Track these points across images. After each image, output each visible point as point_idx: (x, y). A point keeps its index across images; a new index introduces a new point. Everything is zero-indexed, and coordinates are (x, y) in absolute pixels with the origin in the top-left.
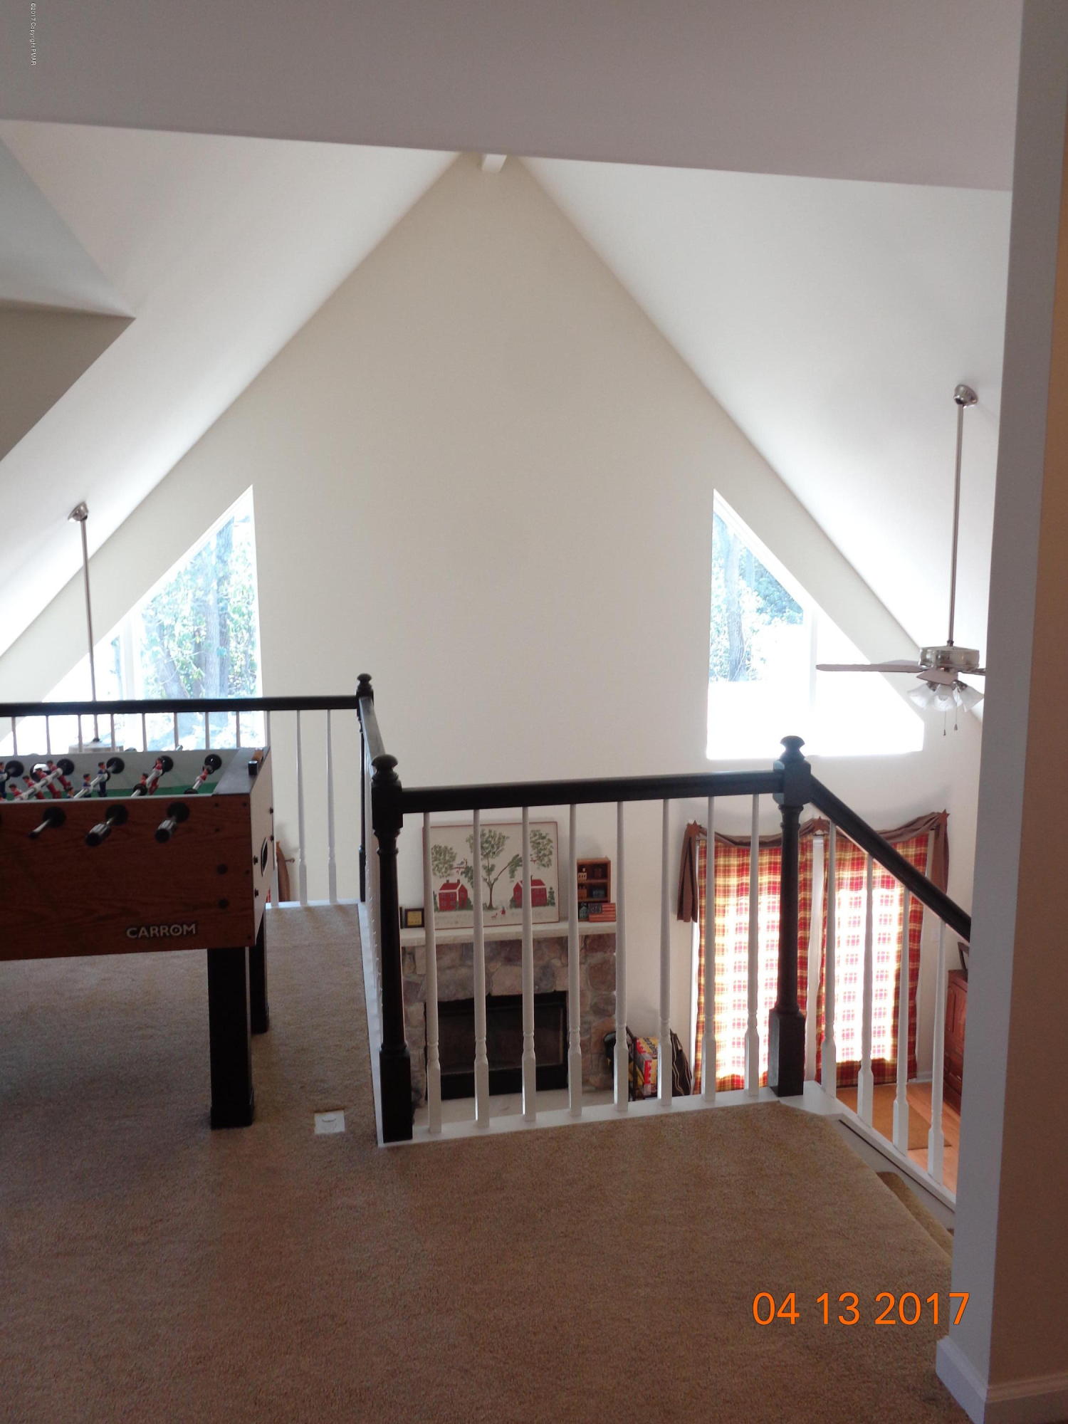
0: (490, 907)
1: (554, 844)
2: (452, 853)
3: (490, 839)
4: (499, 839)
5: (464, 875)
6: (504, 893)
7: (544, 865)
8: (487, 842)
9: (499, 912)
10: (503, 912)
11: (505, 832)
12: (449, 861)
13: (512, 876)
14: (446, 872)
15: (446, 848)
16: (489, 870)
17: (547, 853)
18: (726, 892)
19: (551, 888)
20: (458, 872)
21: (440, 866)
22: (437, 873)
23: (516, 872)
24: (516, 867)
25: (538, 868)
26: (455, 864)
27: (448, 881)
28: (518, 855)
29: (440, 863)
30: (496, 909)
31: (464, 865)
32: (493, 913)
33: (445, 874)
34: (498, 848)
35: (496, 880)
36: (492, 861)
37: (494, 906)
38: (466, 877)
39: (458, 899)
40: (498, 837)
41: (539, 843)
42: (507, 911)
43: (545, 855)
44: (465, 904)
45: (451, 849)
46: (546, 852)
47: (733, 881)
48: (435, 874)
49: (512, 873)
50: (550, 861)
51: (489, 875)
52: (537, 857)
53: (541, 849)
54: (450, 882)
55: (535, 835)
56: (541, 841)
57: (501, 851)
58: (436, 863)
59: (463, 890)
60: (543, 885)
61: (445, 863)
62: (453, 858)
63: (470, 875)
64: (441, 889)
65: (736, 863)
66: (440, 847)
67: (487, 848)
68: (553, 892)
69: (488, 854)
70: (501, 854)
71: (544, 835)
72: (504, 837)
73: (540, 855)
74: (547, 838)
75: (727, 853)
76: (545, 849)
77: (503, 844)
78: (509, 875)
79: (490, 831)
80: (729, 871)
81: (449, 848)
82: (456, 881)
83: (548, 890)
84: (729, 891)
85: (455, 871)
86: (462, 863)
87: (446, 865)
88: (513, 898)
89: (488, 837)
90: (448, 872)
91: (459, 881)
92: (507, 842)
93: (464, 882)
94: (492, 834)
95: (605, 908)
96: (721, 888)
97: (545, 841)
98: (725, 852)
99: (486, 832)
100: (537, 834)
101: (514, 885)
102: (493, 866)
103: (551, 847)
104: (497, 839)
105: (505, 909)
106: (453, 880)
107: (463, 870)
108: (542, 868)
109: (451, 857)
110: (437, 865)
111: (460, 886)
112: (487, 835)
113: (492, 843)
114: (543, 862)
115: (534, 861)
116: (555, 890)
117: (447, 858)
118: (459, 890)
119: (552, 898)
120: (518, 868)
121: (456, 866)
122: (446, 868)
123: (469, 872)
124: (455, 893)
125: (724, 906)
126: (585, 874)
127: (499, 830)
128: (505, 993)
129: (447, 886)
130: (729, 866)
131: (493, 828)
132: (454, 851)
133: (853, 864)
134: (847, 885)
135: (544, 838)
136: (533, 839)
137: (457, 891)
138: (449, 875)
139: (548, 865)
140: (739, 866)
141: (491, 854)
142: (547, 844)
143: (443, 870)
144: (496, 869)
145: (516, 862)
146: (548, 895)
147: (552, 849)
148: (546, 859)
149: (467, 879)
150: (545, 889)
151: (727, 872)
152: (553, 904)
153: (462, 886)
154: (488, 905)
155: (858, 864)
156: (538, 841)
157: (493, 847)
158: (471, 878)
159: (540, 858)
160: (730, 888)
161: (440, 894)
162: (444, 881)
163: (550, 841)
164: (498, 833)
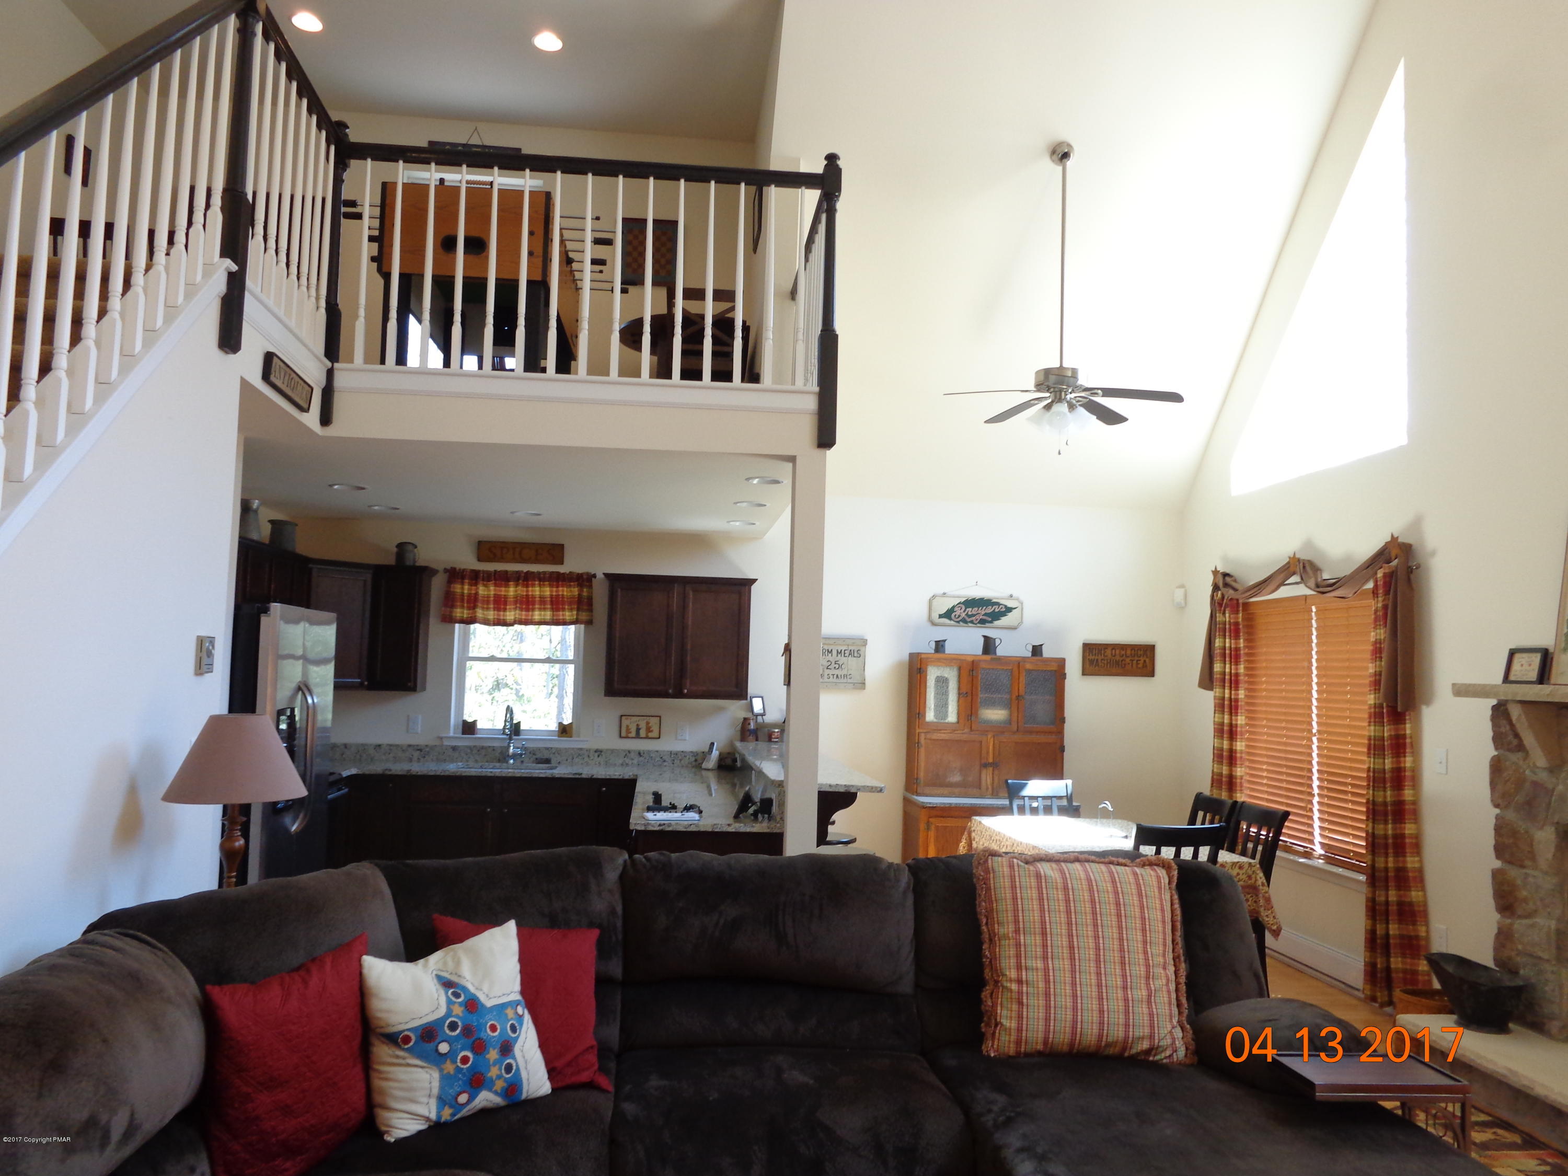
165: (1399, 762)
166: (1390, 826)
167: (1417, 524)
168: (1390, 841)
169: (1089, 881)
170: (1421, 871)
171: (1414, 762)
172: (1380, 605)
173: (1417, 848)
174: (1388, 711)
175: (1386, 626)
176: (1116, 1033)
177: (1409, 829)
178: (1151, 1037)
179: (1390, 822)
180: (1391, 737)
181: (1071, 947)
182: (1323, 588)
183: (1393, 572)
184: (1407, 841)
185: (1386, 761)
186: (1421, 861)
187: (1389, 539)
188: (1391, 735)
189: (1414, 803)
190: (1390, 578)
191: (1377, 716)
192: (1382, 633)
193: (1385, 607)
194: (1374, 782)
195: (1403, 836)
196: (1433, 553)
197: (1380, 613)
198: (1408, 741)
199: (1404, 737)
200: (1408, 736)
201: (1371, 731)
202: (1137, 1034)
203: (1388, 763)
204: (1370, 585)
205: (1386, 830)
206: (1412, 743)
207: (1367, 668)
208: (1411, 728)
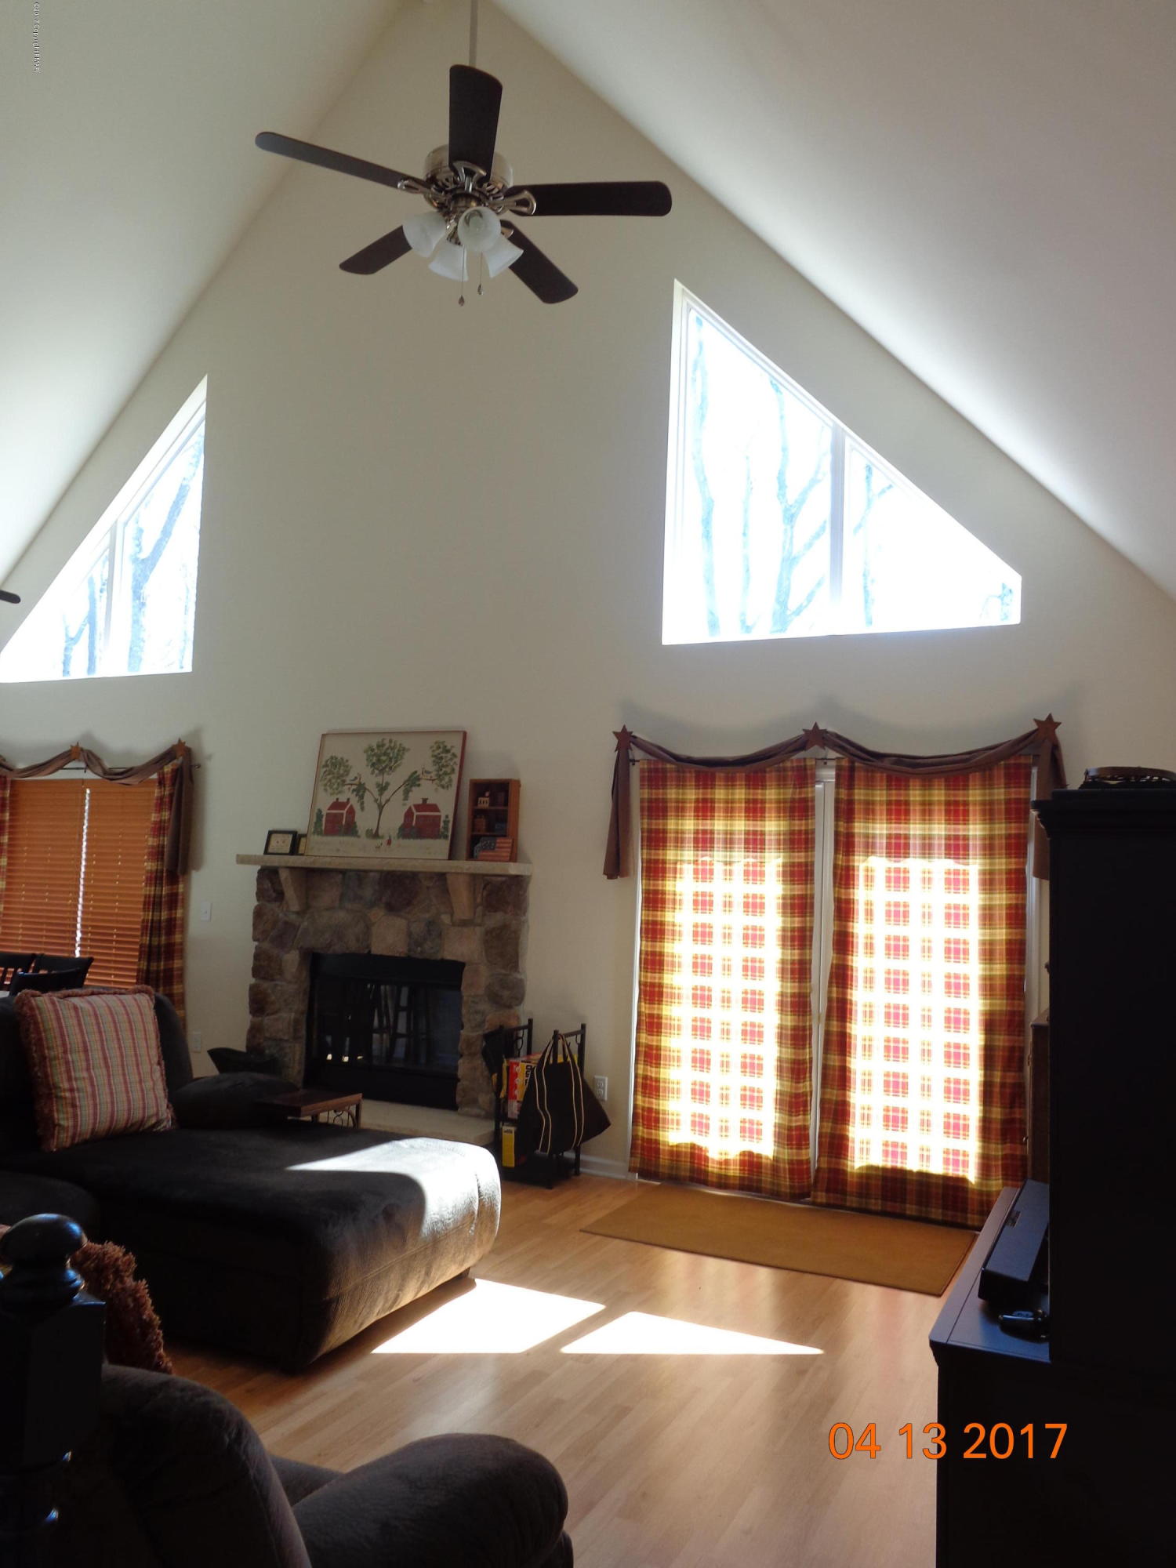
0: (375, 835)
1: (458, 760)
2: (347, 766)
3: (389, 751)
4: (399, 750)
5: (355, 793)
6: (394, 818)
7: (443, 787)
8: (385, 754)
9: (384, 841)
10: (389, 842)
11: (406, 742)
12: (342, 776)
13: (406, 798)
14: (337, 789)
15: (342, 759)
16: (382, 788)
17: (449, 772)
18: (679, 842)
19: (447, 817)
20: (349, 789)
21: (333, 781)
22: (328, 788)
23: (410, 794)
24: (411, 786)
25: (436, 789)
26: (348, 779)
27: (337, 799)
28: (416, 772)
29: (334, 777)
30: (382, 837)
31: (357, 782)
32: (378, 842)
33: (336, 791)
34: (396, 762)
35: (388, 801)
36: (387, 778)
37: (381, 832)
38: (356, 795)
39: (344, 822)
40: (398, 746)
41: (441, 758)
42: (394, 842)
43: (446, 773)
44: (350, 829)
45: (347, 761)
46: (448, 770)
47: (689, 825)
48: (326, 790)
49: (406, 793)
50: (450, 780)
51: (381, 795)
52: (437, 775)
53: (443, 766)
54: (339, 801)
55: (439, 748)
56: (444, 755)
57: (399, 766)
58: (329, 777)
59: (351, 812)
60: (438, 811)
61: (338, 778)
62: (347, 772)
63: (361, 793)
64: (329, 809)
65: (694, 797)
66: (336, 758)
67: (384, 762)
68: (448, 822)
69: (384, 768)
70: (398, 769)
71: (449, 747)
72: (404, 749)
73: (441, 773)
74: (452, 751)
75: (681, 783)
76: (447, 766)
77: (402, 758)
78: (402, 797)
79: (391, 741)
80: (683, 809)
81: (345, 760)
82: (346, 800)
83: (443, 819)
84: (682, 841)
85: (346, 787)
86: (356, 778)
87: (339, 781)
88: (402, 825)
89: (388, 749)
90: (340, 789)
91: (348, 799)
92: (407, 755)
93: (354, 801)
94: (392, 745)
95: (499, 843)
96: (673, 835)
97: (449, 756)
98: (678, 779)
99: (387, 742)
100: (442, 746)
101: (406, 808)
102: (388, 784)
103: (455, 763)
104: (396, 751)
105: (392, 839)
106: (343, 799)
107: (354, 787)
108: (440, 789)
109: (345, 771)
110: (330, 780)
111: (348, 807)
112: (387, 745)
113: (391, 755)
114: (443, 782)
115: (434, 780)
116: (451, 819)
117: (341, 772)
118: (347, 812)
119: (446, 829)
120: (413, 788)
121: (348, 782)
122: (338, 784)
123: (360, 790)
124: (342, 814)
125: (676, 863)
126: (487, 799)
127: (401, 740)
128: (385, 953)
129: (337, 805)
130: (684, 801)
131: (394, 738)
132: (350, 763)
133: (889, 812)
134: (881, 848)
135: (448, 751)
136: (436, 753)
137: (345, 812)
138: (340, 792)
139: (448, 787)
140: (697, 801)
141: (387, 769)
142: (451, 759)
143: (335, 786)
144: (389, 787)
145: (413, 781)
146: (442, 824)
147: (455, 766)
148: (447, 779)
149: (357, 798)
150: (440, 817)
151: (680, 811)
152: (446, 837)
153: (351, 806)
154: (374, 831)
155: (898, 812)
156: (441, 755)
157: (391, 759)
158: (362, 797)
159: (440, 777)
160: (684, 836)
161: (327, 814)
162: (333, 799)
163: (454, 755)
164: (398, 744)
165: (171, 914)
166: (162, 963)
167: (197, 733)
168: (162, 974)
169: (109, 1007)
170: (183, 995)
171: (183, 913)
172: (167, 793)
173: (181, 978)
174: (167, 875)
175: (170, 810)
176: (138, 1115)
177: (177, 964)
178: (157, 1114)
179: (163, 960)
180: (168, 895)
181: (105, 1058)
182: (111, 775)
183: (177, 769)
184: (175, 973)
185: (163, 914)
186: (183, 988)
187: (176, 742)
188: (168, 894)
189: (181, 944)
190: (178, 773)
191: (155, 879)
192: (166, 815)
193: (171, 795)
194: (151, 930)
195: (172, 970)
196: (210, 757)
197: (167, 800)
198: (180, 897)
199: (176, 894)
200: (180, 894)
201: (151, 890)
202: (150, 1114)
203: (164, 915)
204: (155, 776)
205: (158, 966)
206: (183, 899)
207: (147, 841)
208: (184, 888)
